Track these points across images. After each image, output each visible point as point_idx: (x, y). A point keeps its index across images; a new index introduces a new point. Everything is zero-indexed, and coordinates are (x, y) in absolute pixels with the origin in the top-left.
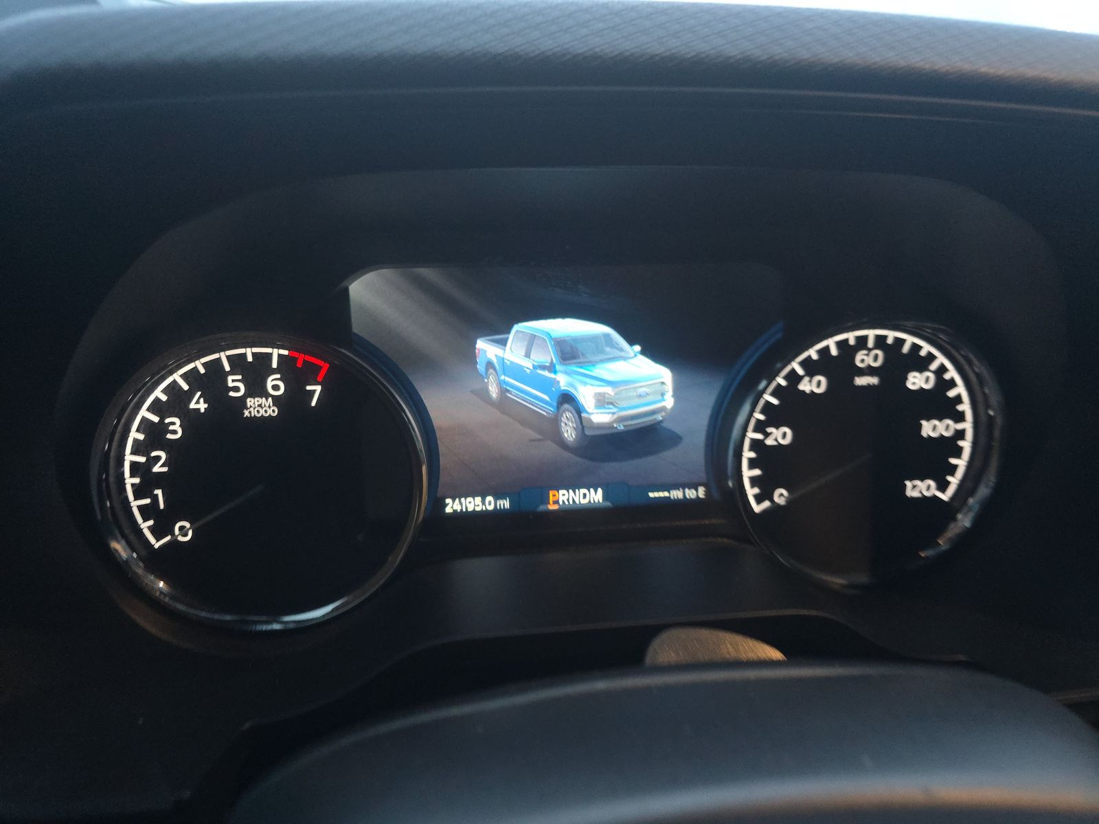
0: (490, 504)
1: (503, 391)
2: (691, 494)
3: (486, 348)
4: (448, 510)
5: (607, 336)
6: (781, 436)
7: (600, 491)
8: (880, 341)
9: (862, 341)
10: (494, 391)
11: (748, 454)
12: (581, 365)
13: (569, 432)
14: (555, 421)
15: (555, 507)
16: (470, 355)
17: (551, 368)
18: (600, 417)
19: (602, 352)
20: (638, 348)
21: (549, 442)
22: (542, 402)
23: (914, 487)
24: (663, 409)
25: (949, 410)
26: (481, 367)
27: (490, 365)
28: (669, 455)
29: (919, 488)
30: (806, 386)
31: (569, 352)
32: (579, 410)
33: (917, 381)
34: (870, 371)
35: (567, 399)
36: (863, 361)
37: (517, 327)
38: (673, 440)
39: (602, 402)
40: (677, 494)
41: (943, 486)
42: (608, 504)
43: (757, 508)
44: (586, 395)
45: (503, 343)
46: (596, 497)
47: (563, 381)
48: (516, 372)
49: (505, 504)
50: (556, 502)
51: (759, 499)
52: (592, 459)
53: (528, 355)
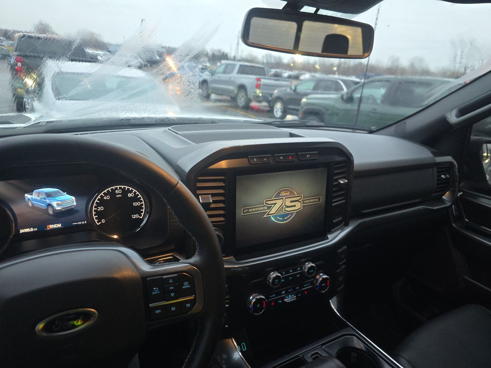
0: (32, 230)
1: (33, 205)
2: (83, 223)
3: (27, 196)
4: (21, 232)
5: (58, 191)
6: (101, 209)
7: (60, 224)
8: (120, 188)
9: (116, 189)
10: (30, 205)
11: (94, 213)
12: (52, 197)
13: (51, 212)
14: (47, 210)
15: (49, 229)
16: (24, 198)
17: (45, 199)
18: (58, 208)
19: (57, 194)
20: (66, 193)
21: (46, 215)
22: (43, 206)
23: (134, 216)
24: (74, 205)
25: (139, 200)
26: (27, 200)
27: (29, 199)
28: (76, 215)
29: (135, 216)
30: (105, 198)
31: (49, 195)
32: (53, 207)
33: (130, 195)
34: (119, 194)
35: (49, 205)
36: (117, 192)
37: (35, 191)
38: (77, 211)
39: (58, 205)
40: (80, 223)
41: (141, 215)
42: (62, 227)
43: (98, 224)
44: (54, 204)
45: (32, 194)
46: (59, 225)
47: (48, 201)
48: (36, 200)
49: (36, 229)
50: (49, 228)
51: (98, 222)
52: (58, 217)
53: (38, 196)
